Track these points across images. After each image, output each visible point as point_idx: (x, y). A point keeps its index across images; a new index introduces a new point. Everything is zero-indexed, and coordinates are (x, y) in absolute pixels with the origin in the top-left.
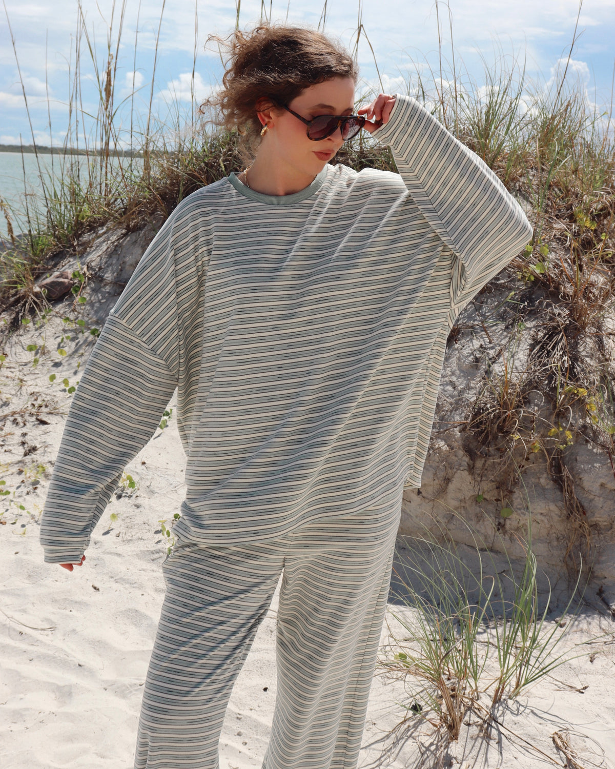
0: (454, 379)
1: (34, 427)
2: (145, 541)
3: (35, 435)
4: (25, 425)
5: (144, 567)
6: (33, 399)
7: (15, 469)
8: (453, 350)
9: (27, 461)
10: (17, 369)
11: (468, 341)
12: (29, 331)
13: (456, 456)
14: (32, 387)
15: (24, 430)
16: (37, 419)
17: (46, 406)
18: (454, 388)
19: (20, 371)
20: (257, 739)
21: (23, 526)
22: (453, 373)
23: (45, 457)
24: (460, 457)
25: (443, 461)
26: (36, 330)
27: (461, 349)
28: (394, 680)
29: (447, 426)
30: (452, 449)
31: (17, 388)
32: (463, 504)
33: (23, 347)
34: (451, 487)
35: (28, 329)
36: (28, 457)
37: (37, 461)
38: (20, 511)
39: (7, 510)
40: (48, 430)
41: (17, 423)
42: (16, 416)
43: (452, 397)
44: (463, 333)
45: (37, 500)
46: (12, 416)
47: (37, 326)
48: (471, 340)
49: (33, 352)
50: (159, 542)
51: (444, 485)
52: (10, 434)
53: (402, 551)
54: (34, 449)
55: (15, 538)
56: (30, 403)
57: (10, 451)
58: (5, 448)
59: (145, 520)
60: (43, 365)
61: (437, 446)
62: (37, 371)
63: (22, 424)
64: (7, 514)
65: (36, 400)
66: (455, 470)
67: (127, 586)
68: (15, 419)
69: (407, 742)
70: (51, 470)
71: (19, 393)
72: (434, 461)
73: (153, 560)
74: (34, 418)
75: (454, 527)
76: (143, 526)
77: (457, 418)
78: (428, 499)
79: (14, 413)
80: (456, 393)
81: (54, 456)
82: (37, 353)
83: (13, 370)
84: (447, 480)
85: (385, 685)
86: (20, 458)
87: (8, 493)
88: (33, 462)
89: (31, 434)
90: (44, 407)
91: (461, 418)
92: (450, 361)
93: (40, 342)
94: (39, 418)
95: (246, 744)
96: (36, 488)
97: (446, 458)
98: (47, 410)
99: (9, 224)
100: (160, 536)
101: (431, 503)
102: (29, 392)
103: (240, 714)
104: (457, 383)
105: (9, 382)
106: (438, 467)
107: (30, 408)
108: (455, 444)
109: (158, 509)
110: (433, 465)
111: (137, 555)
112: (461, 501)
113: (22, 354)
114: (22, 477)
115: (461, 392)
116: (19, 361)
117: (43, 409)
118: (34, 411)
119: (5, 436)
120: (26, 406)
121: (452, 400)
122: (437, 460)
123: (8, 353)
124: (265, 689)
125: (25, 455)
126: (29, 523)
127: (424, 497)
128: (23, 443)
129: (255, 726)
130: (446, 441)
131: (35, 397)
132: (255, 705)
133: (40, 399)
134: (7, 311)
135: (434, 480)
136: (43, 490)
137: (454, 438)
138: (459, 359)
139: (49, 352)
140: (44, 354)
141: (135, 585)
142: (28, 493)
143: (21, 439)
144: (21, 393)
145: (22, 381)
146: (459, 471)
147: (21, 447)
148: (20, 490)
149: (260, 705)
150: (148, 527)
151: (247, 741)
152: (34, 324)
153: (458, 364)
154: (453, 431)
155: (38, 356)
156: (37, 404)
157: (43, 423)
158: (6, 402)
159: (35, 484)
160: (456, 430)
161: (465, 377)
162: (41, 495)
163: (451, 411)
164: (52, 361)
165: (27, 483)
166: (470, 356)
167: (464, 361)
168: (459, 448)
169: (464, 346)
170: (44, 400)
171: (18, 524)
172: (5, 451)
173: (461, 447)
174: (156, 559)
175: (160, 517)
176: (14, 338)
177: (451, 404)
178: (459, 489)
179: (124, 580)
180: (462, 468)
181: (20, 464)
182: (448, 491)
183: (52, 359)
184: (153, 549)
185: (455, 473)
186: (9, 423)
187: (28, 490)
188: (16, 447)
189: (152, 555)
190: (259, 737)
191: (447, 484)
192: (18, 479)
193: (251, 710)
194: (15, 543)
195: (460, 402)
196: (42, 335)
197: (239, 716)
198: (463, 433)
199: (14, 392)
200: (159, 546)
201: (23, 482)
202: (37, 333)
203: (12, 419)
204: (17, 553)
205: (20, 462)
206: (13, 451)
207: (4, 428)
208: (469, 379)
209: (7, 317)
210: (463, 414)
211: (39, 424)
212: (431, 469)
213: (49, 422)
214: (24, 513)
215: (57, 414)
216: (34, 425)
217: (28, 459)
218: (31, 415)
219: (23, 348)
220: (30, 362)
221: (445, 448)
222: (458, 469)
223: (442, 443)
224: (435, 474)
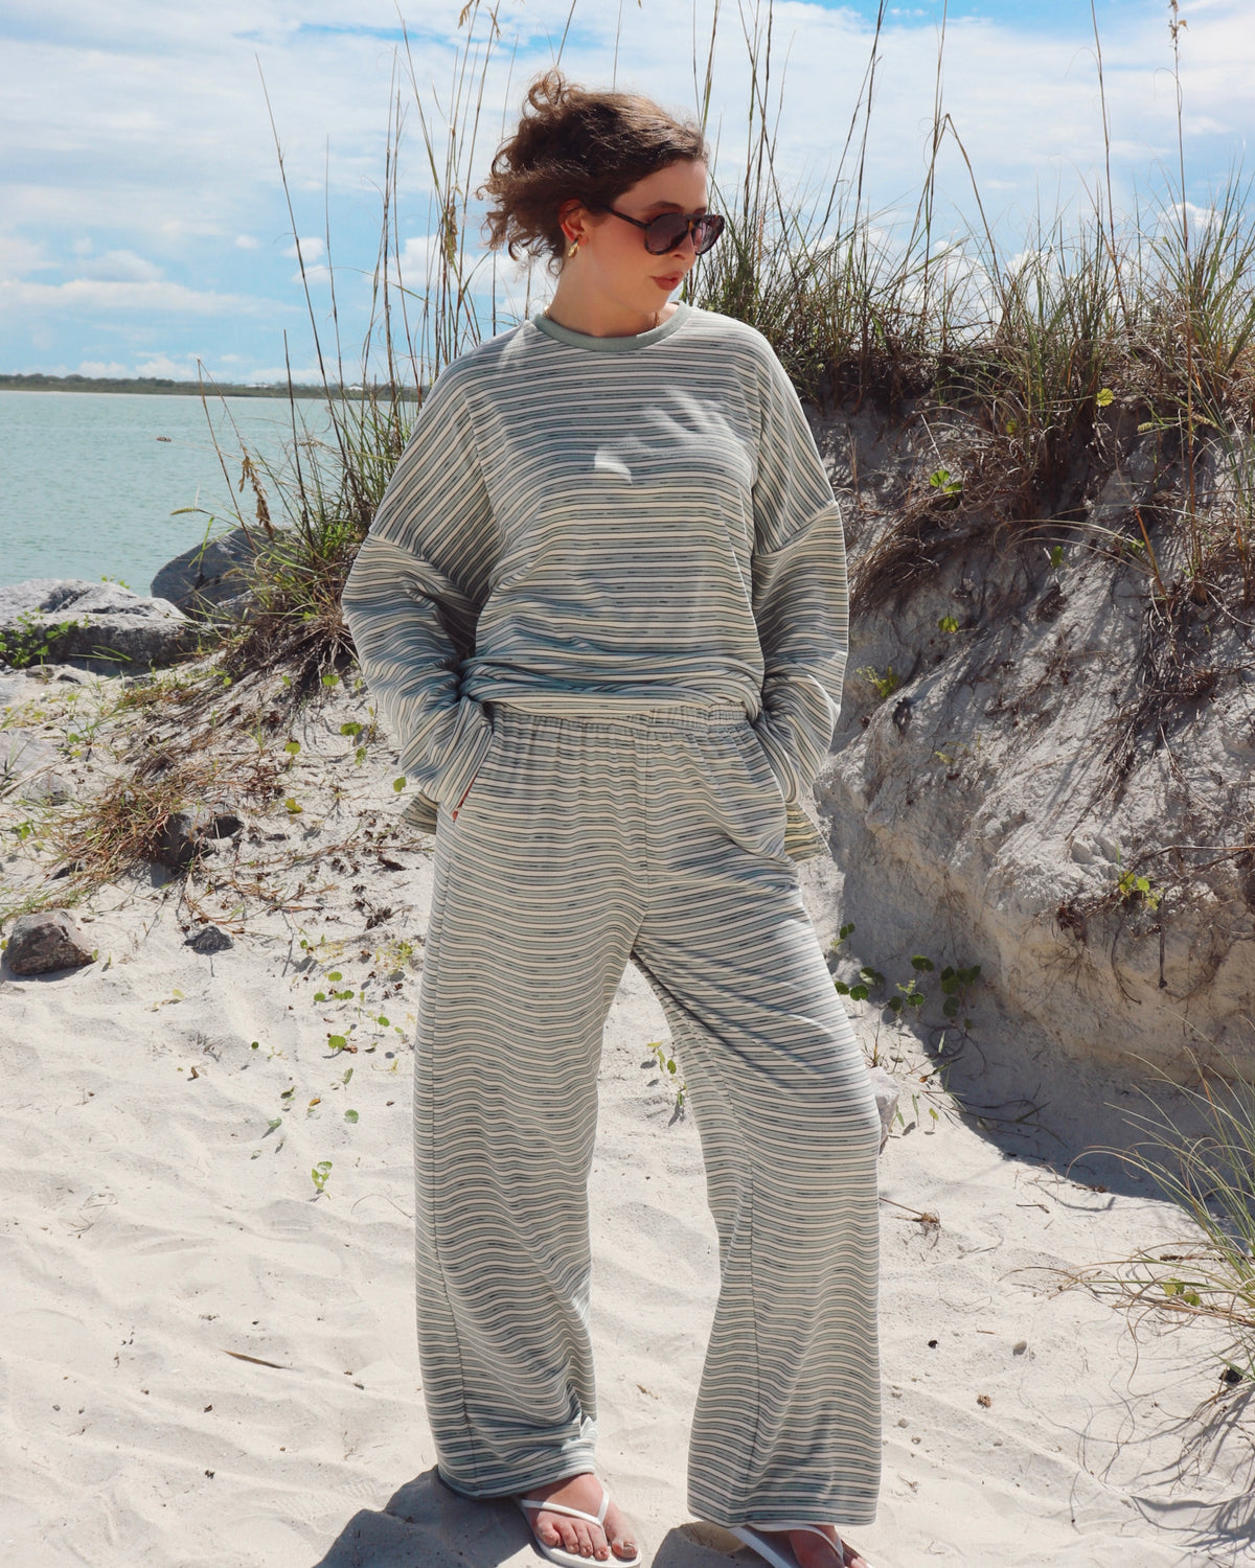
0: (1218, 768)
1: (375, 876)
2: (628, 1082)
3: (381, 890)
4: (357, 871)
5: (634, 1128)
6: (366, 823)
7: (354, 952)
8: (1209, 715)
9: (375, 936)
10: (324, 769)
11: (1236, 697)
12: (336, 698)
13: (1232, 912)
14: (360, 801)
15: (358, 881)
16: (382, 860)
17: (395, 836)
18: (1220, 784)
19: (328, 772)
20: (939, 1433)
21: (389, 1055)
22: (1215, 758)
23: (407, 929)
24: (1240, 915)
25: (1207, 923)
26: (353, 697)
27: (1226, 712)
28: (1174, 1326)
29: (1211, 857)
30: (1225, 899)
31: (330, 804)
32: (1244, 1007)
33: (328, 728)
34: (1224, 971)
35: (334, 694)
36: (375, 929)
37: (393, 936)
38: (380, 1028)
39: (354, 1027)
40: (404, 880)
41: (342, 867)
42: (338, 855)
43: (1218, 801)
44: (1223, 683)
45: (406, 1007)
46: (329, 854)
47: (354, 689)
48: (1242, 694)
49: (352, 738)
50: (654, 1083)
51: (1210, 968)
52: (329, 888)
53: (1122, 1097)
54: (386, 914)
55: (378, 1078)
56: (360, 833)
57: (337, 919)
58: (326, 913)
59: (619, 1043)
60: (374, 760)
61: (1195, 894)
62: (363, 773)
63: (352, 871)
64: (355, 1034)
65: (372, 825)
66: (1231, 939)
67: (614, 1162)
68: (337, 861)
69: (1228, 1437)
70: (420, 952)
71: (334, 813)
72: (1190, 922)
73: (648, 1117)
74: (374, 859)
75: (1226, 1049)
76: (617, 1053)
77: (1230, 840)
78: (1176, 996)
79: (332, 850)
80: (1224, 793)
81: (423, 927)
82: (359, 739)
83: (315, 770)
84: (1216, 960)
85: (1159, 1335)
86: (360, 932)
87: (349, 995)
88: (387, 938)
89: (373, 888)
90: (390, 837)
91: (1237, 840)
92: (1208, 733)
93: (364, 718)
94: (386, 857)
95: (919, 1441)
96: (399, 987)
97: (1214, 918)
98: (397, 843)
99: (262, 502)
100: (655, 1072)
101: (1183, 1004)
102: (355, 811)
103: (896, 1388)
104: (1224, 776)
105: (315, 793)
106: (1198, 934)
107: (363, 840)
108: (1230, 890)
109: (638, 1022)
110: (1190, 930)
111: (618, 1106)
112: (1240, 999)
113: (328, 740)
114: (368, 967)
115: (1234, 792)
116: (325, 753)
117: (389, 841)
118: (371, 845)
119: (321, 892)
120: (354, 837)
121: (1218, 809)
122: (1197, 922)
123: (301, 739)
124: (933, 1344)
125: (369, 926)
126: (399, 1050)
127: (1169, 993)
128: (360, 905)
129: (931, 1410)
130: (1210, 885)
131: (371, 820)
132: (919, 1373)
133: (380, 823)
134: (284, 661)
135: (1191, 959)
136: (413, 989)
137: (1228, 878)
138: (1223, 730)
139: (384, 737)
140: (374, 740)
141: (629, 1161)
142: (386, 996)
143: (355, 897)
144: (338, 813)
145: (337, 790)
146: (1238, 942)
147: (357, 912)
148: (368, 990)
149: (929, 1372)
150: (626, 1057)
151: (919, 1436)
152: (347, 686)
153: (1223, 740)
154: (1225, 866)
155: (362, 744)
156: (376, 831)
157: (393, 867)
158: (312, 828)
159: (397, 977)
160: (1231, 862)
161: (1238, 764)
162: (411, 999)
163: (1218, 829)
164: (392, 753)
165: (380, 978)
166: (1244, 724)
167: (1235, 735)
168: (1240, 899)
169: (1229, 707)
170: (388, 825)
171: (380, 1052)
172: (328, 919)
173: (1243, 897)
174: (655, 1114)
175: (646, 1037)
176: (308, 711)
177: (1216, 814)
178: (1239, 977)
179: (606, 1152)
180: (1243, 935)
181: (363, 944)
182: (1216, 979)
183: (391, 749)
184: (647, 1096)
185: (1231, 945)
186: (324, 869)
187: (385, 989)
188: (347, 911)
189: (646, 1107)
190: (940, 1429)
191: (1216, 967)
192: (360, 972)
193: (914, 1380)
194: (382, 1087)
195: (1233, 812)
196: (365, 705)
197: (897, 1392)
198: (1243, 868)
199: (325, 811)
200: (657, 1090)
201: (372, 975)
202: (355, 702)
203: (330, 859)
204: (391, 1104)
205: (361, 939)
206: (341, 919)
207: (318, 878)
208: (1246, 768)
209: (287, 674)
210: (1241, 834)
211: (385, 870)
212: (1183, 937)
213: (403, 865)
214: (388, 1031)
215: (417, 851)
216: (374, 872)
217: (376, 932)
218: (367, 852)
219: (329, 730)
220: (346, 756)
221: (1211, 897)
222: (1237, 938)
223: (1204, 888)
224: (1193, 948)
